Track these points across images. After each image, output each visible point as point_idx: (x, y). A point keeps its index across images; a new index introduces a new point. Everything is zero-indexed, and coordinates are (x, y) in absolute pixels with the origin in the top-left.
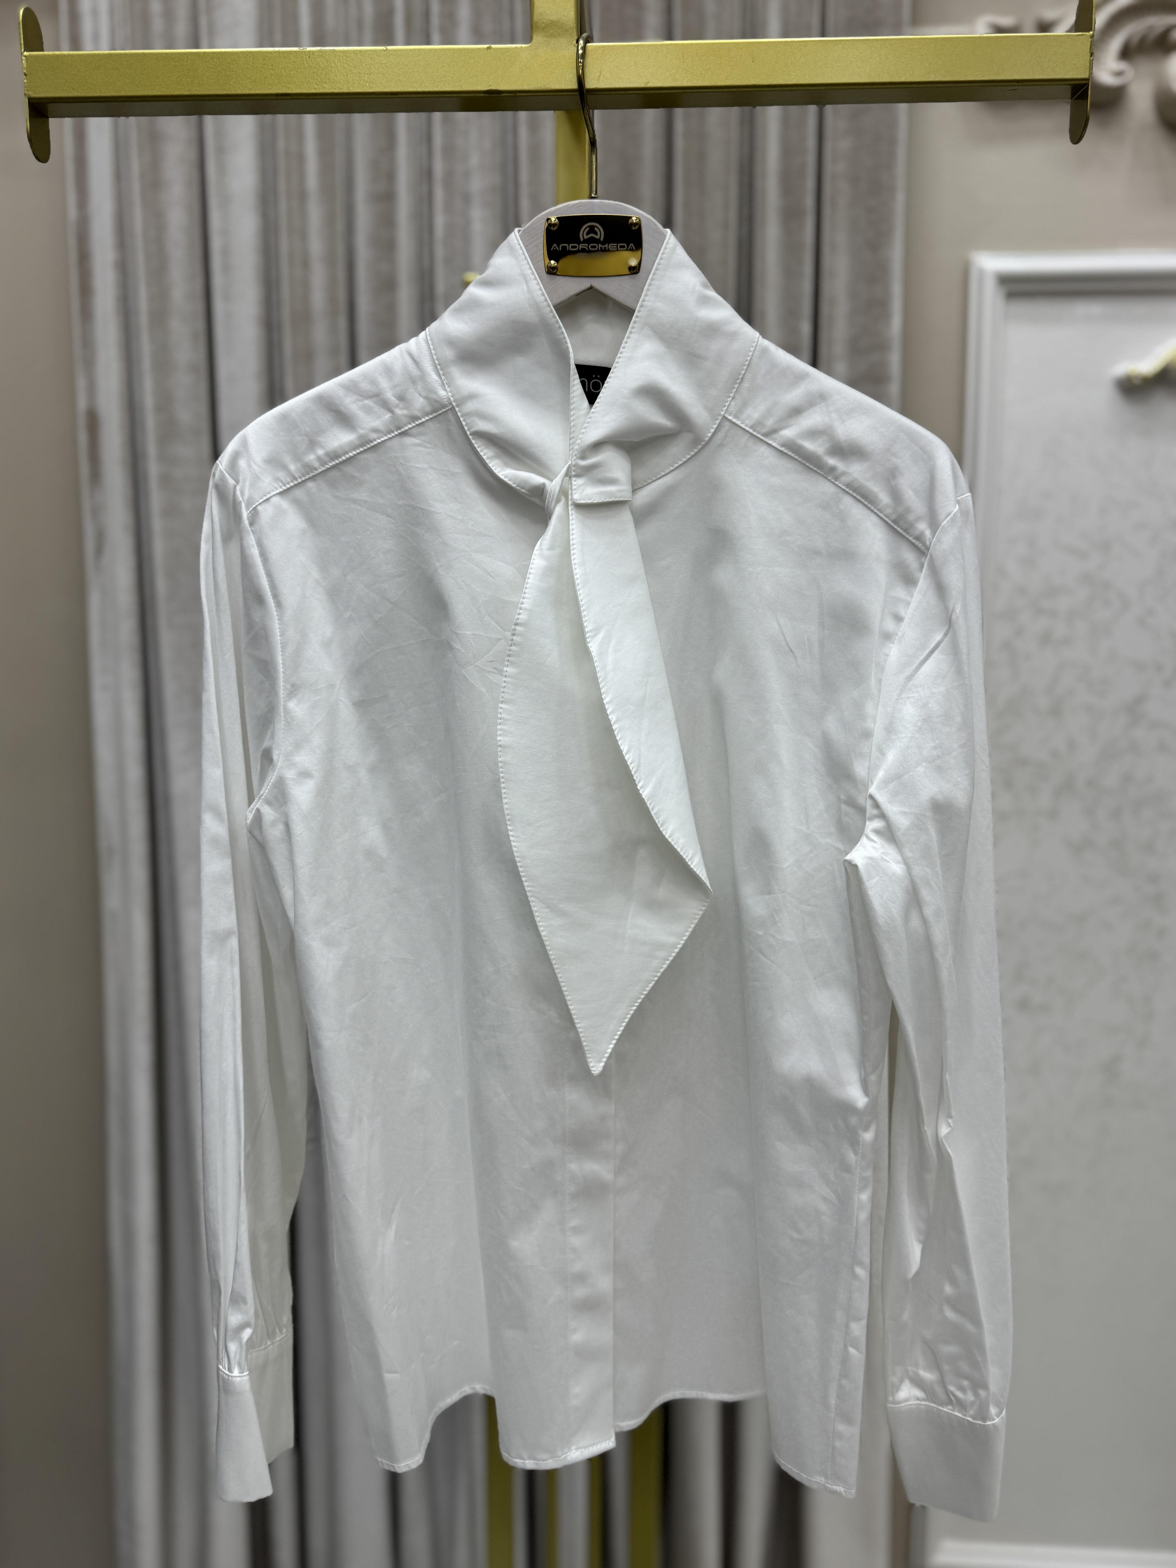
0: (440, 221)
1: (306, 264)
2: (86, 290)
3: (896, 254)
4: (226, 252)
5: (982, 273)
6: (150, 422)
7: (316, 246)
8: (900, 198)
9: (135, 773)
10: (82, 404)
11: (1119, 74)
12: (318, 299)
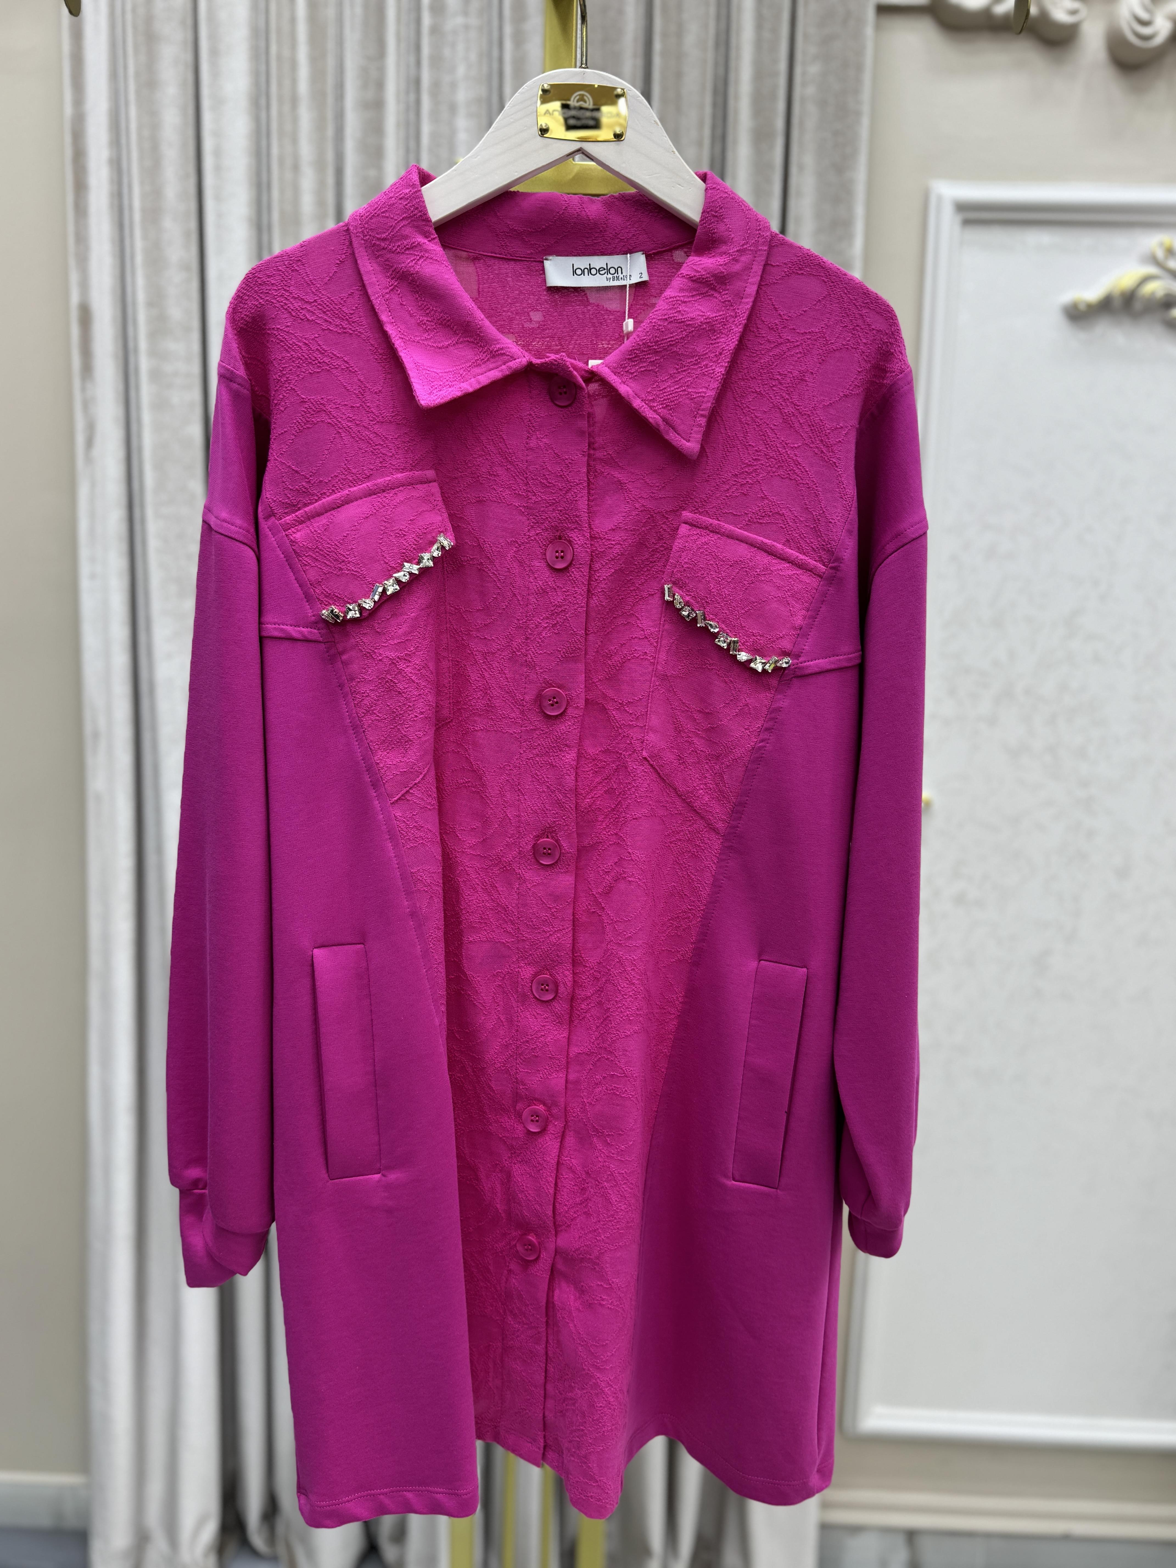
0: (426, 129)
1: (296, 168)
2: (80, 186)
3: (860, 175)
4: (218, 153)
5: (940, 198)
6: (142, 316)
7: (306, 150)
8: (865, 121)
9: (121, 660)
10: (75, 299)
11: (1073, 12)
12: (307, 202)
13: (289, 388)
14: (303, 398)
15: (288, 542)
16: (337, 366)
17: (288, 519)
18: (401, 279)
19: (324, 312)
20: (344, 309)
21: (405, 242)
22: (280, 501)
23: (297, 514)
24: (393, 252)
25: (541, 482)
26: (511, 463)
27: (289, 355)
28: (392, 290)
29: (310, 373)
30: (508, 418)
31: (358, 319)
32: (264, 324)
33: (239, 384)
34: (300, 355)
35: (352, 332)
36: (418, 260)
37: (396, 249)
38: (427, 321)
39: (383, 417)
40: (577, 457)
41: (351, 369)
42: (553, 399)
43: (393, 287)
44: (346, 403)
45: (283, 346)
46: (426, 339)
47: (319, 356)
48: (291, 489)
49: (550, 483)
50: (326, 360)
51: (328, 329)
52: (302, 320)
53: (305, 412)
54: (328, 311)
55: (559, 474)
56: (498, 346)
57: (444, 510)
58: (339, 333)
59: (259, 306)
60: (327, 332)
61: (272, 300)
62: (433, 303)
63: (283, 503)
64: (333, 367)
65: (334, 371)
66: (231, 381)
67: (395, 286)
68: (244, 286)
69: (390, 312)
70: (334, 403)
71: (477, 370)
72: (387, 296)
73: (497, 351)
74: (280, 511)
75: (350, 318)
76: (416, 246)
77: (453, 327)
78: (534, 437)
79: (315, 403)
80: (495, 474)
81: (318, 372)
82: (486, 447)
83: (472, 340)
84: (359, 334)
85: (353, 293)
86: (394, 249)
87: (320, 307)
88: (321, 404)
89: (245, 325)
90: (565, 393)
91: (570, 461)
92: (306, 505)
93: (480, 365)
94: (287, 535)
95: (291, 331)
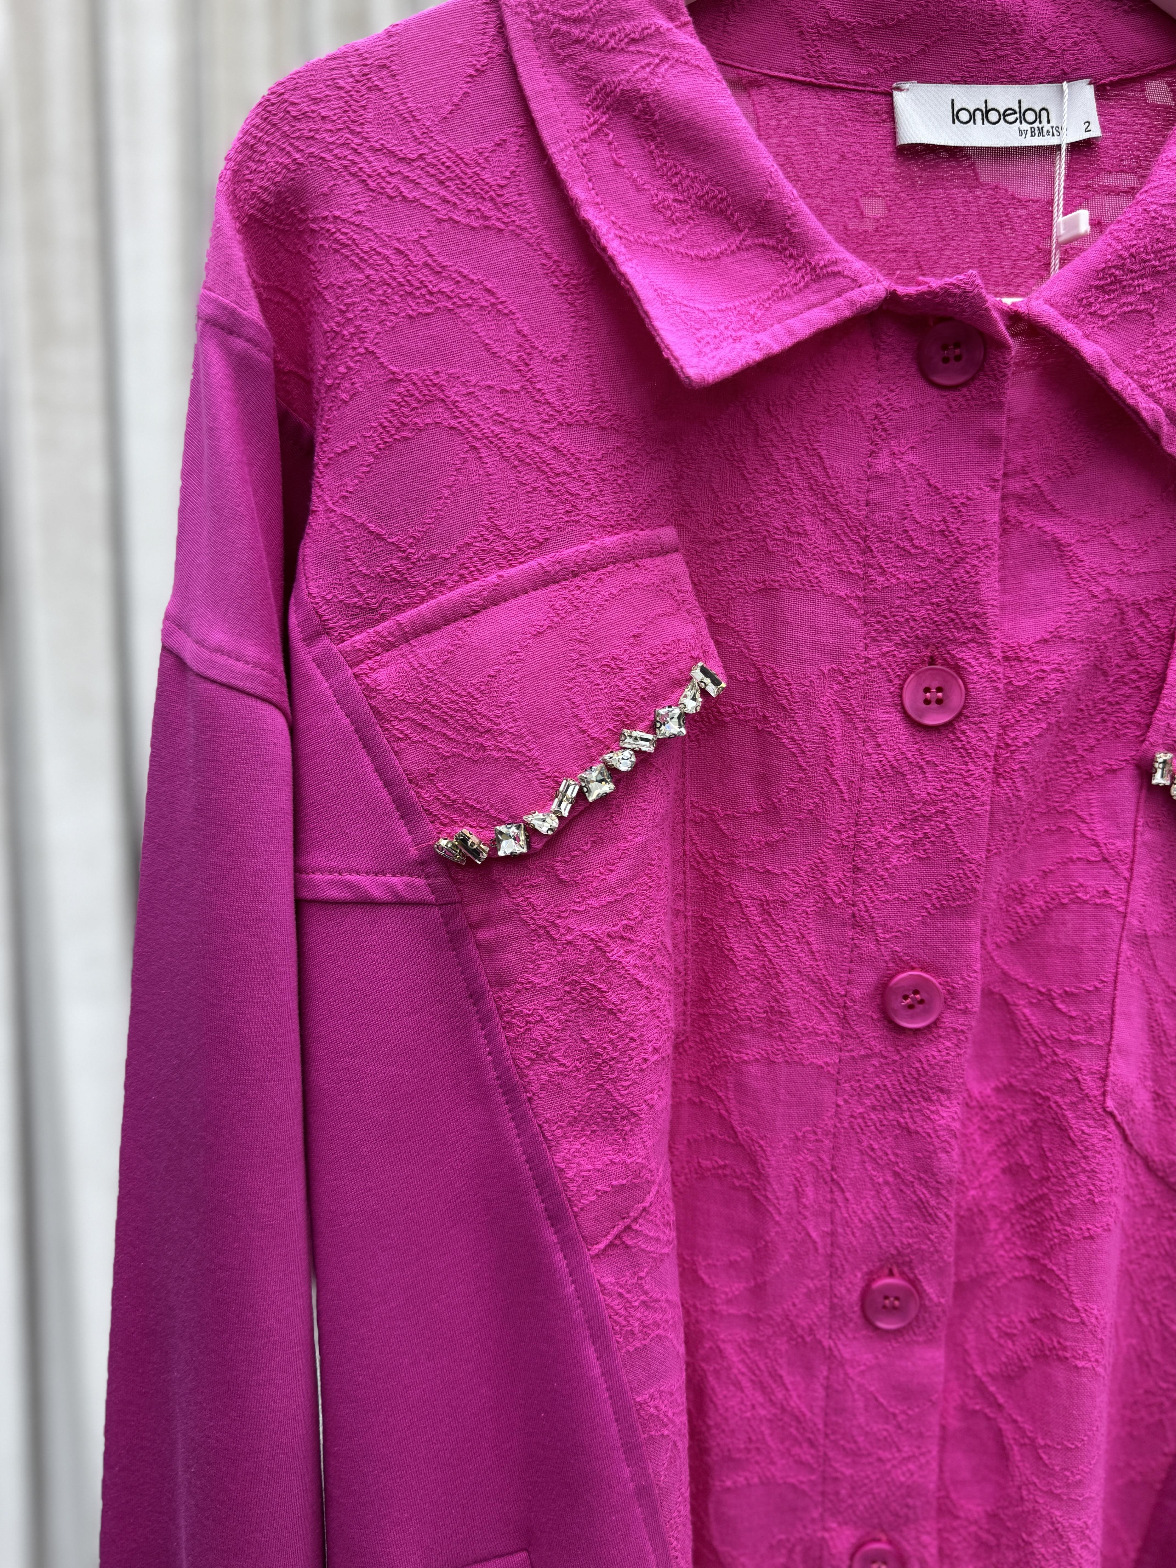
13: (362, 350)
14: (394, 373)
15: (359, 689)
16: (470, 301)
17: (360, 639)
18: (617, 109)
19: (442, 183)
20: (486, 175)
21: (628, 27)
22: (340, 601)
23: (379, 628)
24: (599, 49)
25: (898, 546)
26: (836, 508)
27: (361, 276)
28: (595, 134)
29: (410, 317)
30: (831, 413)
31: (515, 198)
32: (302, 210)
33: (248, 340)
34: (386, 276)
35: (502, 226)
36: (657, 65)
37: (607, 42)
38: (675, 200)
39: (571, 413)
40: (978, 492)
41: (500, 307)
42: (925, 373)
43: (596, 126)
44: (489, 382)
45: (347, 257)
46: (673, 241)
47: (431, 278)
48: (365, 575)
49: (916, 548)
50: (446, 286)
51: (451, 219)
52: (391, 198)
53: (398, 404)
54: (450, 179)
55: (937, 529)
56: (827, 256)
57: (698, 612)
58: (473, 228)
59: (293, 167)
60: (446, 225)
61: (323, 155)
62: (688, 162)
63: (348, 606)
64: (460, 303)
65: (464, 312)
66: (231, 333)
67: (604, 125)
68: (258, 121)
69: (590, 180)
70: (464, 384)
71: (785, 307)
72: (585, 146)
73: (825, 266)
74: (341, 622)
75: (499, 195)
76: (651, 36)
77: (732, 214)
78: (886, 452)
79: (420, 383)
80: (801, 531)
81: (428, 314)
82: (783, 476)
83: (772, 242)
84: (518, 231)
85: (505, 141)
86: (602, 41)
87: (432, 171)
88: (435, 385)
89: (261, 210)
90: (958, 358)
91: (964, 500)
92: (399, 608)
93: (789, 296)
94: (357, 676)
95: (365, 223)
